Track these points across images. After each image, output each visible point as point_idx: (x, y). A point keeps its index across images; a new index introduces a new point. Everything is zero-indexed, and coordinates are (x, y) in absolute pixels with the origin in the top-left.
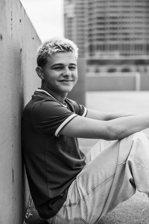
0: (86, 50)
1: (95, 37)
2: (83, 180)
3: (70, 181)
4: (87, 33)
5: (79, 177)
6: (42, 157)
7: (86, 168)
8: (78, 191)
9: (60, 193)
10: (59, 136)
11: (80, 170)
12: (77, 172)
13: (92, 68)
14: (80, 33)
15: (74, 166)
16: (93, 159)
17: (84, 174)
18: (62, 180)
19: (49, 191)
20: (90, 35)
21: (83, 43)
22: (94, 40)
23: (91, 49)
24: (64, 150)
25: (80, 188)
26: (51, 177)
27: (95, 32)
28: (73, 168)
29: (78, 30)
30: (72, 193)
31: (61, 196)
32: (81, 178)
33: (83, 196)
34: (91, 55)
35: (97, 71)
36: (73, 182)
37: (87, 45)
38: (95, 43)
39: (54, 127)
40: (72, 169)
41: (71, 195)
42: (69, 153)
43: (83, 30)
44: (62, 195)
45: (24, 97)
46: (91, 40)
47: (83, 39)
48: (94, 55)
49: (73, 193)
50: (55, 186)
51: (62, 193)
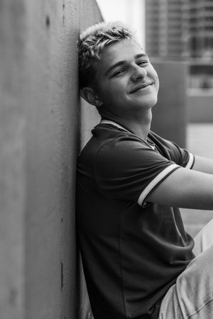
0: (186, 47)
1: (201, 24)
2: (189, 285)
3: (165, 288)
4: (186, 16)
5: (181, 280)
6: (113, 242)
7: (194, 265)
8: (179, 306)
9: (146, 308)
10: (145, 204)
11: (184, 267)
12: (178, 270)
13: (197, 80)
14: (175, 15)
15: (172, 258)
16: (205, 248)
17: (191, 274)
18: (149, 285)
19: (127, 304)
20: (193, 20)
21: (179, 35)
22: (201, 28)
23: (195, 45)
24: (153, 230)
25: (183, 301)
26: (130, 279)
27: (202, 14)
28: (171, 263)
29: (170, 11)
30: (168, 310)
31: (147, 315)
32: (184, 282)
33: (188, 315)
34: (194, 56)
35: (205, 86)
36: (171, 290)
37: (186, 38)
38: (202, 35)
39: (138, 189)
40: (168, 265)
41: (167, 314)
42: (163, 234)
43: (179, 11)
44: (150, 313)
45: (82, 131)
46: (193, 30)
47: (179, 27)
48: (200, 57)
49: (171, 309)
50: (138, 296)
51: (150, 310)
